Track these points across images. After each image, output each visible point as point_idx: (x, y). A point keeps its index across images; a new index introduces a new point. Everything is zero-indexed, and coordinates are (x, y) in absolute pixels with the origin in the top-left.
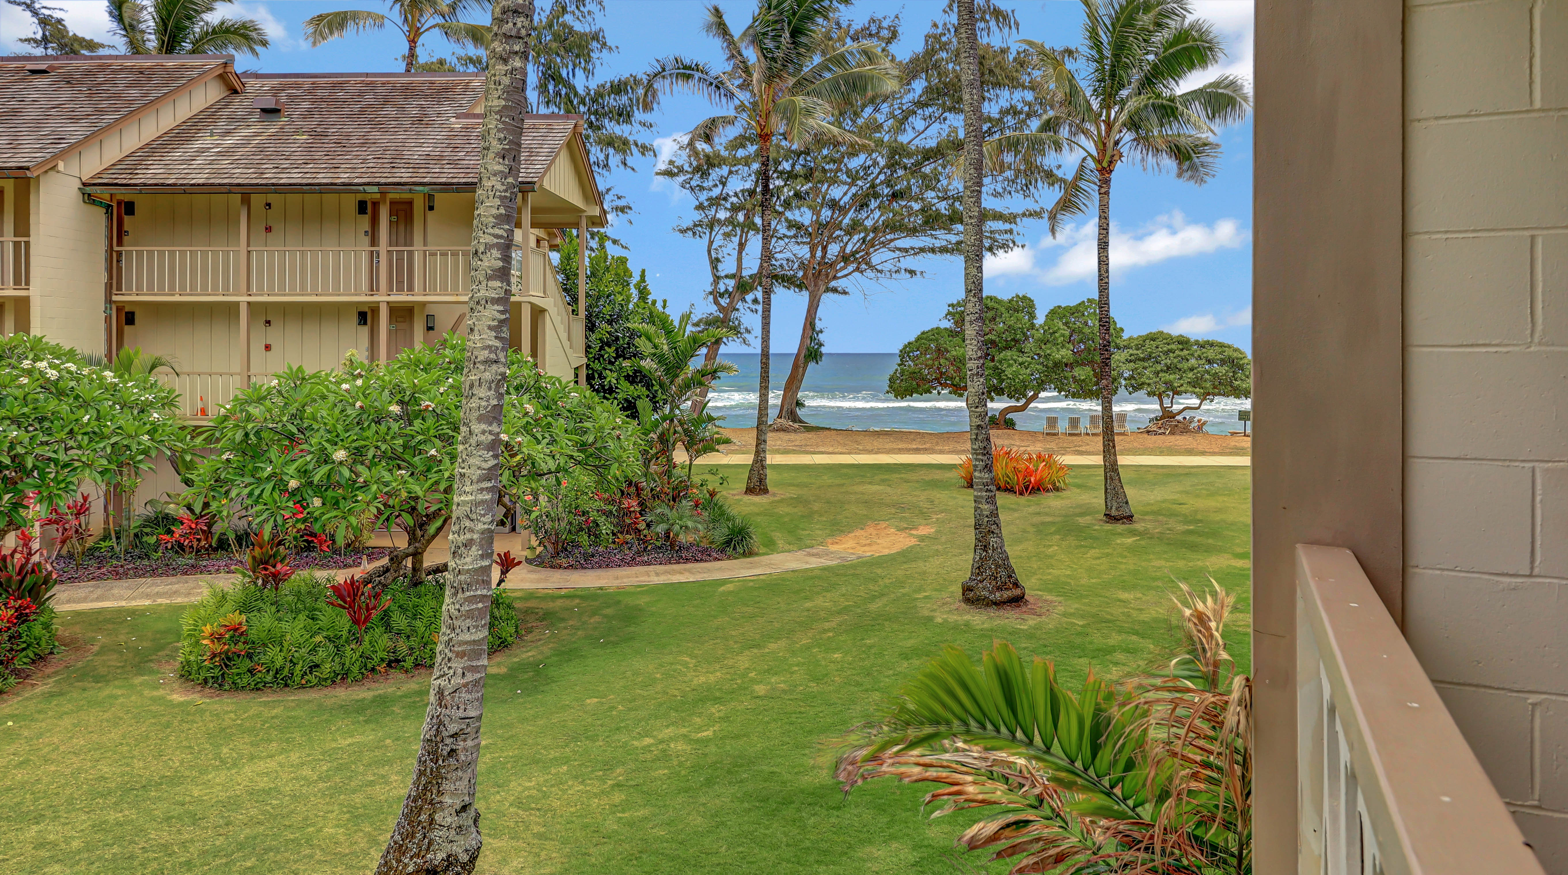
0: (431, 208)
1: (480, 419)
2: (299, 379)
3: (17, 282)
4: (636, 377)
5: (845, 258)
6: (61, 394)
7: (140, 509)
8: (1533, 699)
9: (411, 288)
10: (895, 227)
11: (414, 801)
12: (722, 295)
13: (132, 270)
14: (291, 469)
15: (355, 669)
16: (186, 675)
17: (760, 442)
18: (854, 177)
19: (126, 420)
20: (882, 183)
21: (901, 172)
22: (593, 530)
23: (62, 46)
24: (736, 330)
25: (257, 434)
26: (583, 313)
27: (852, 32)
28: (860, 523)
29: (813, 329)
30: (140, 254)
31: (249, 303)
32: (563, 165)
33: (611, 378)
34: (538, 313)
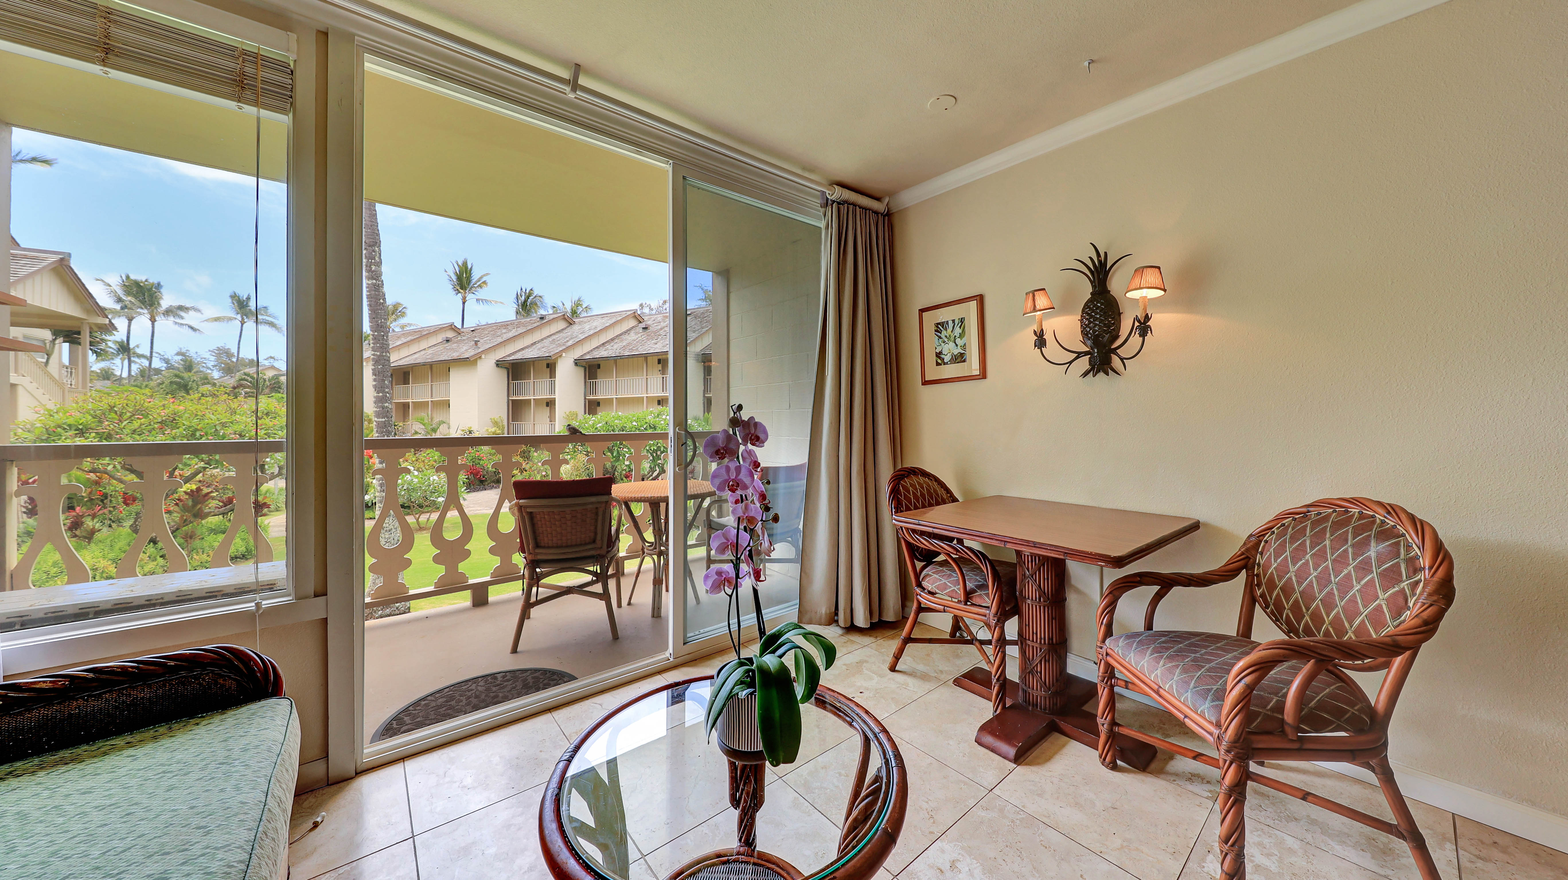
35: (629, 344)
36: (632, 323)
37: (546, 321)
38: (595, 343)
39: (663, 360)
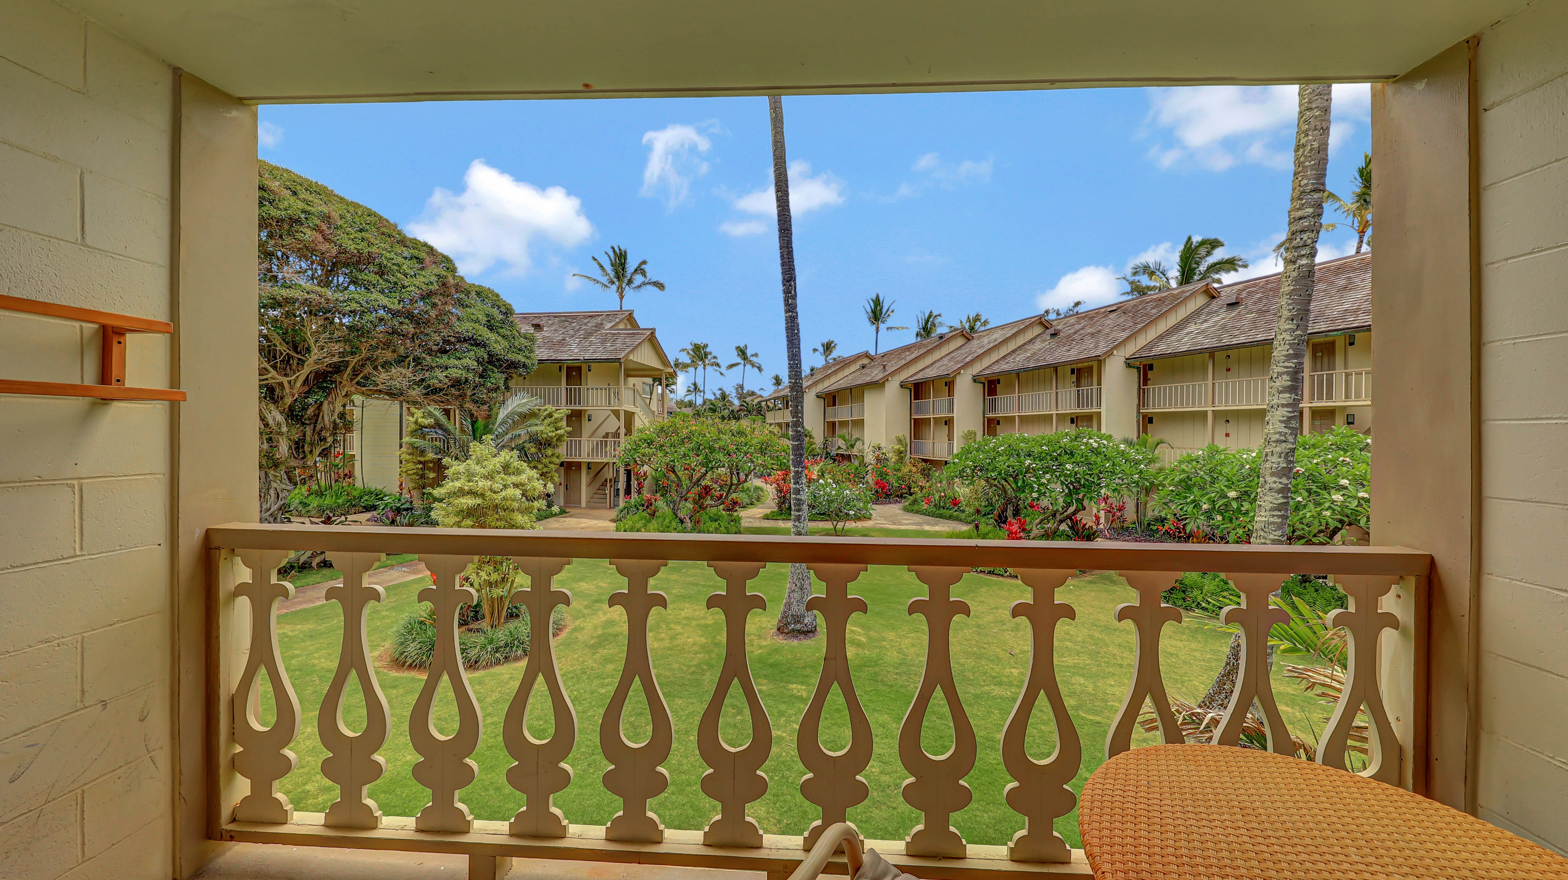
0: (1352, 344)
1: (1272, 474)
3: (1097, 405)
9: (1331, 398)
11: (1223, 676)
13: (1150, 397)
14: (1204, 500)
19: (1126, 467)
23: (1139, 292)
25: (1189, 478)
30: (1154, 389)
31: (1213, 411)
35: (1034, 354)
36: (1038, 330)
37: (945, 339)
38: (995, 357)
39: (1079, 370)
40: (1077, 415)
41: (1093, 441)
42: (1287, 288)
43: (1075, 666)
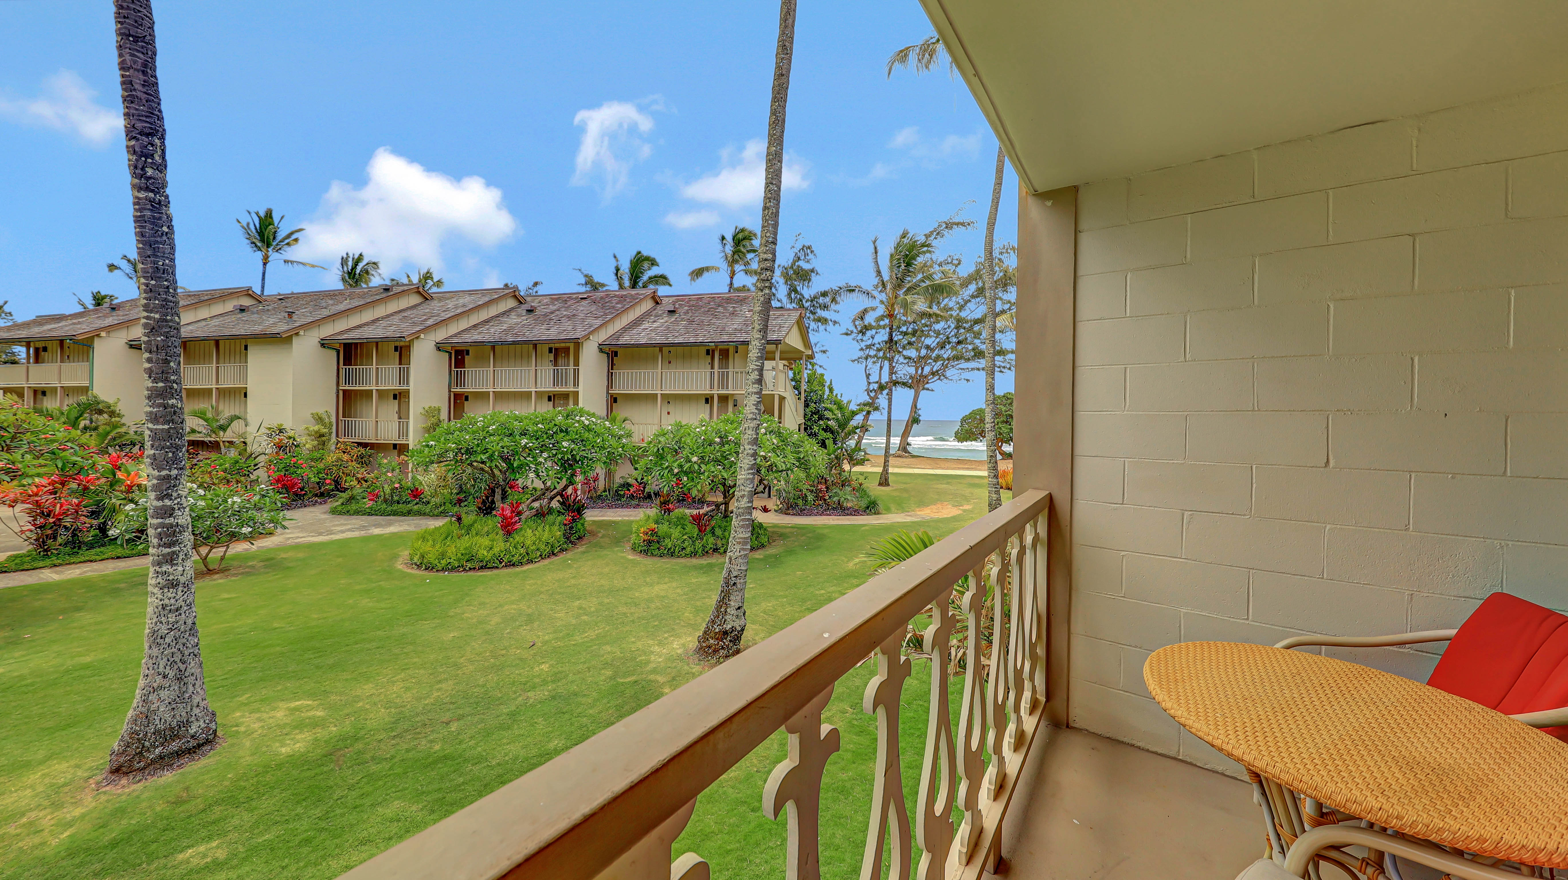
0: (737, 352)
2: (680, 426)
3: (574, 385)
4: (827, 429)
5: (933, 374)
6: (589, 430)
7: (618, 480)
8: (1123, 553)
9: (727, 388)
10: (957, 358)
11: (719, 603)
12: (871, 391)
13: (616, 380)
14: (675, 465)
15: (700, 551)
16: (633, 549)
17: (886, 462)
18: (938, 333)
19: (613, 442)
20: (952, 336)
21: (962, 331)
22: (805, 498)
23: (592, 286)
24: (877, 409)
25: (663, 449)
26: (803, 399)
27: (938, 262)
28: (934, 502)
29: (916, 408)
30: (621, 373)
31: (661, 394)
32: (795, 331)
33: (816, 429)
34: (782, 399)
35: (511, 328)
36: (511, 303)
37: (392, 293)
38: (463, 324)
39: (556, 349)
40: (555, 393)
41: (584, 418)
42: (758, 308)
43: (598, 636)
